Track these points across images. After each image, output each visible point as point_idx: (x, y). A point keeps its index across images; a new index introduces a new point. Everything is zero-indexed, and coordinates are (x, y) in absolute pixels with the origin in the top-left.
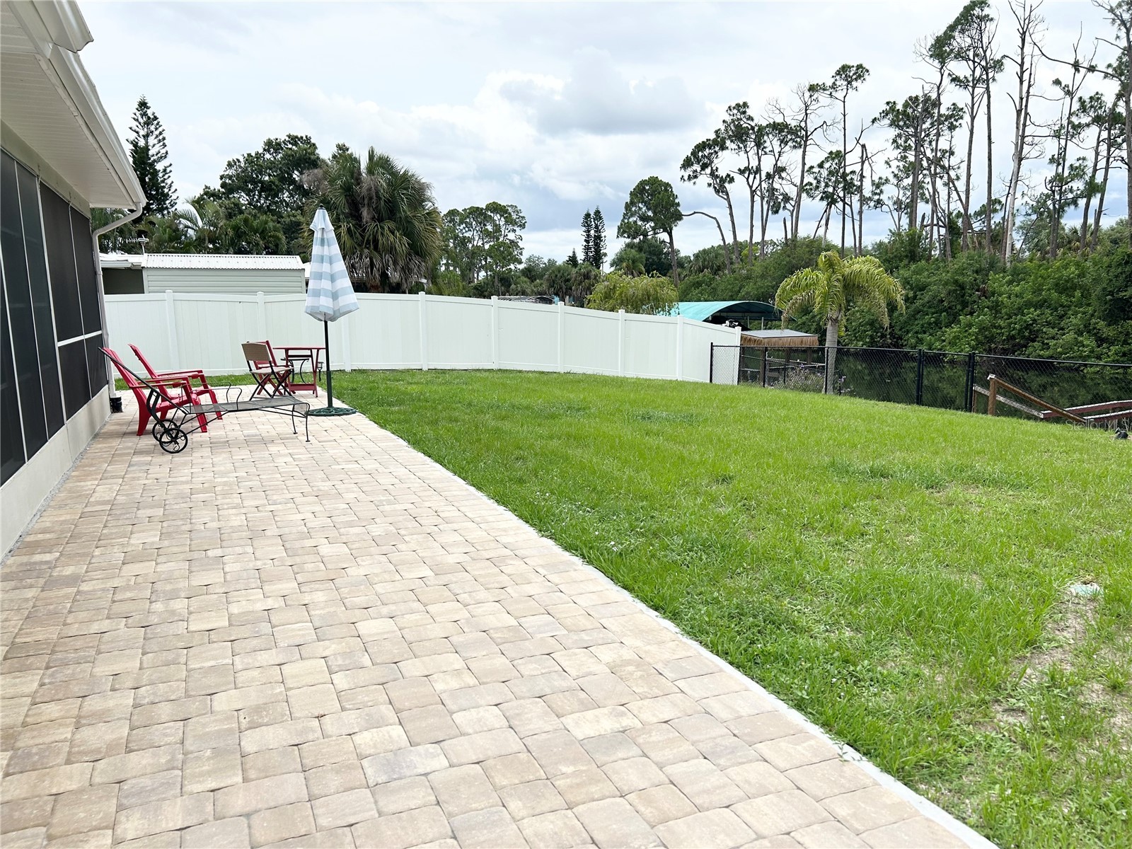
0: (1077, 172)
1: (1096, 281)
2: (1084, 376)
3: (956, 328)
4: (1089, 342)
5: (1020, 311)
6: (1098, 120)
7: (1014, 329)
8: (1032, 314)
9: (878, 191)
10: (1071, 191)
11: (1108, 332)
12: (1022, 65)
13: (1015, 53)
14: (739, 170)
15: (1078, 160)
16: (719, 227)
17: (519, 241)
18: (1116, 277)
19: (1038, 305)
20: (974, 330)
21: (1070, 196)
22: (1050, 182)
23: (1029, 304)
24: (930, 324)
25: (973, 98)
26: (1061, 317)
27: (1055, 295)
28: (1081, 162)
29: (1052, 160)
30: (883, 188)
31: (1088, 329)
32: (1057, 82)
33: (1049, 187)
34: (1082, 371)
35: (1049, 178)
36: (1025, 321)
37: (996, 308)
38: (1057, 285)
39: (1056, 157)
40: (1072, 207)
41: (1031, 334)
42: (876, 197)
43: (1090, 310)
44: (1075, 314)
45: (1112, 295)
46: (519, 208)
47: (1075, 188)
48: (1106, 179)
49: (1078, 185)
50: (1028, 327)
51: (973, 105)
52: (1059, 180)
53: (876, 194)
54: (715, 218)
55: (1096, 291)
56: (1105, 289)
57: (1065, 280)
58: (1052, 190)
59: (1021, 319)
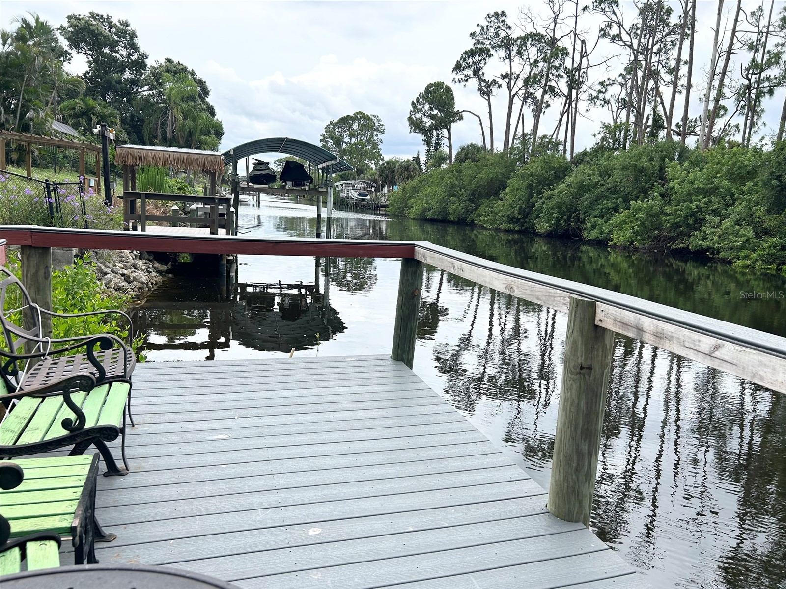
0: (776, 59)
3: (625, 213)
4: (749, 232)
5: (689, 198)
7: (680, 216)
8: (699, 201)
9: (604, 90)
10: (768, 78)
11: (769, 222)
14: (502, 75)
16: (481, 124)
17: (380, 144)
19: (706, 193)
21: (767, 84)
22: (748, 69)
23: (698, 191)
26: (729, 206)
27: (725, 183)
28: (779, 48)
29: (752, 47)
30: (609, 88)
31: (749, 219)
33: (744, 74)
35: (745, 65)
36: (691, 209)
39: (755, 44)
40: (767, 96)
41: (696, 221)
42: (601, 96)
43: (755, 197)
45: (780, 181)
46: (380, 118)
47: (772, 77)
50: (693, 214)
52: (755, 66)
53: (602, 92)
54: (478, 117)
55: (765, 175)
56: (772, 173)
57: (740, 168)
58: (747, 78)
59: (688, 206)
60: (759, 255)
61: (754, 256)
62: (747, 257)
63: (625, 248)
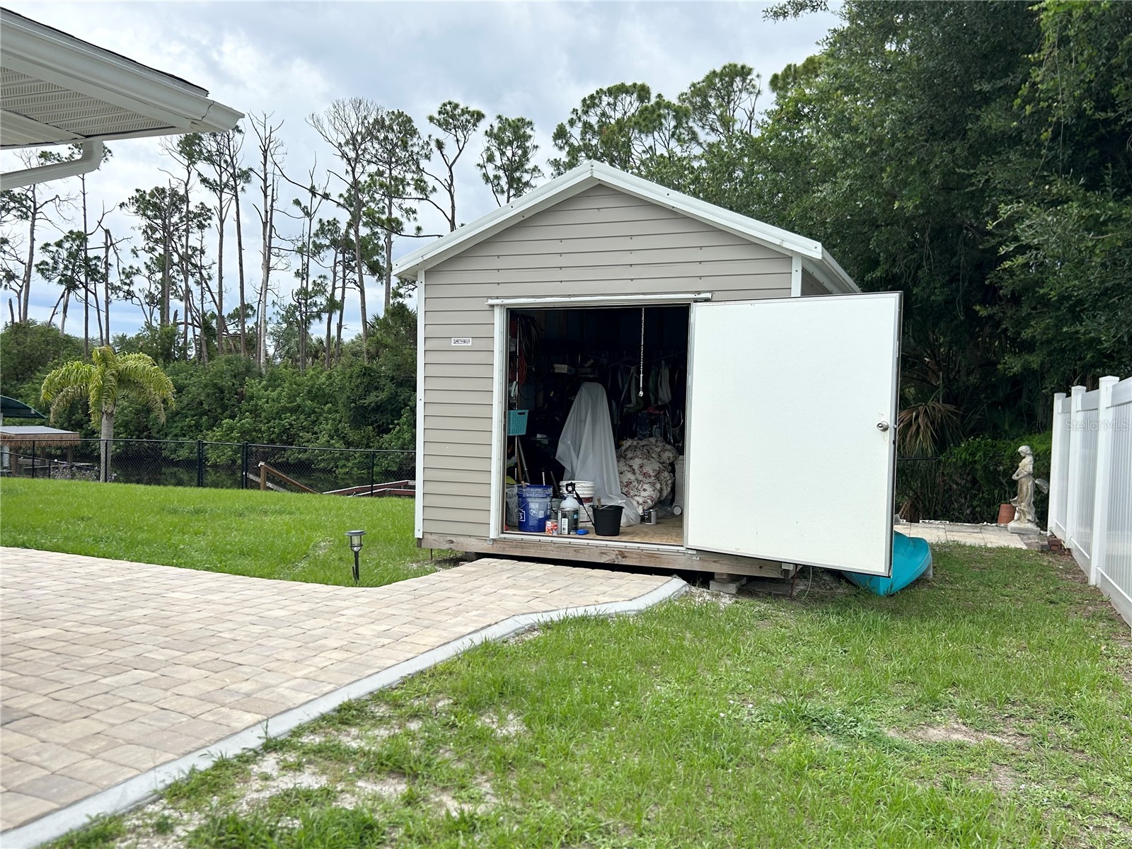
0: (319, 289)
1: (342, 389)
2: (336, 477)
3: (218, 432)
4: (339, 445)
5: (278, 416)
6: (334, 243)
7: (273, 432)
8: (288, 419)
9: (128, 281)
10: (315, 304)
11: (353, 436)
12: (265, 180)
13: (258, 167)
15: (320, 277)
18: (357, 386)
19: (294, 411)
20: (235, 434)
21: (315, 309)
22: (296, 293)
23: (285, 410)
24: (190, 426)
25: (221, 202)
26: (314, 422)
27: (309, 403)
28: (322, 279)
29: (297, 274)
30: (135, 278)
31: (336, 433)
32: (297, 202)
33: (295, 299)
34: (334, 472)
35: (295, 291)
36: (283, 426)
37: (255, 412)
38: (309, 392)
39: (300, 271)
40: (317, 320)
41: (289, 437)
42: (126, 288)
43: (338, 416)
44: (327, 419)
45: (355, 403)
47: (318, 303)
48: (343, 298)
49: (321, 300)
50: (285, 431)
51: (221, 208)
52: (303, 293)
53: (125, 284)
55: (342, 399)
56: (349, 397)
57: (317, 388)
58: (298, 302)
59: (279, 423)
60: (354, 464)
61: (350, 464)
62: (344, 466)
63: (229, 467)
